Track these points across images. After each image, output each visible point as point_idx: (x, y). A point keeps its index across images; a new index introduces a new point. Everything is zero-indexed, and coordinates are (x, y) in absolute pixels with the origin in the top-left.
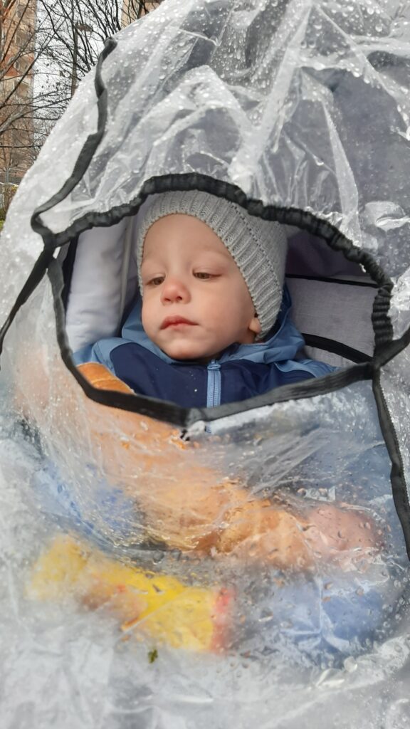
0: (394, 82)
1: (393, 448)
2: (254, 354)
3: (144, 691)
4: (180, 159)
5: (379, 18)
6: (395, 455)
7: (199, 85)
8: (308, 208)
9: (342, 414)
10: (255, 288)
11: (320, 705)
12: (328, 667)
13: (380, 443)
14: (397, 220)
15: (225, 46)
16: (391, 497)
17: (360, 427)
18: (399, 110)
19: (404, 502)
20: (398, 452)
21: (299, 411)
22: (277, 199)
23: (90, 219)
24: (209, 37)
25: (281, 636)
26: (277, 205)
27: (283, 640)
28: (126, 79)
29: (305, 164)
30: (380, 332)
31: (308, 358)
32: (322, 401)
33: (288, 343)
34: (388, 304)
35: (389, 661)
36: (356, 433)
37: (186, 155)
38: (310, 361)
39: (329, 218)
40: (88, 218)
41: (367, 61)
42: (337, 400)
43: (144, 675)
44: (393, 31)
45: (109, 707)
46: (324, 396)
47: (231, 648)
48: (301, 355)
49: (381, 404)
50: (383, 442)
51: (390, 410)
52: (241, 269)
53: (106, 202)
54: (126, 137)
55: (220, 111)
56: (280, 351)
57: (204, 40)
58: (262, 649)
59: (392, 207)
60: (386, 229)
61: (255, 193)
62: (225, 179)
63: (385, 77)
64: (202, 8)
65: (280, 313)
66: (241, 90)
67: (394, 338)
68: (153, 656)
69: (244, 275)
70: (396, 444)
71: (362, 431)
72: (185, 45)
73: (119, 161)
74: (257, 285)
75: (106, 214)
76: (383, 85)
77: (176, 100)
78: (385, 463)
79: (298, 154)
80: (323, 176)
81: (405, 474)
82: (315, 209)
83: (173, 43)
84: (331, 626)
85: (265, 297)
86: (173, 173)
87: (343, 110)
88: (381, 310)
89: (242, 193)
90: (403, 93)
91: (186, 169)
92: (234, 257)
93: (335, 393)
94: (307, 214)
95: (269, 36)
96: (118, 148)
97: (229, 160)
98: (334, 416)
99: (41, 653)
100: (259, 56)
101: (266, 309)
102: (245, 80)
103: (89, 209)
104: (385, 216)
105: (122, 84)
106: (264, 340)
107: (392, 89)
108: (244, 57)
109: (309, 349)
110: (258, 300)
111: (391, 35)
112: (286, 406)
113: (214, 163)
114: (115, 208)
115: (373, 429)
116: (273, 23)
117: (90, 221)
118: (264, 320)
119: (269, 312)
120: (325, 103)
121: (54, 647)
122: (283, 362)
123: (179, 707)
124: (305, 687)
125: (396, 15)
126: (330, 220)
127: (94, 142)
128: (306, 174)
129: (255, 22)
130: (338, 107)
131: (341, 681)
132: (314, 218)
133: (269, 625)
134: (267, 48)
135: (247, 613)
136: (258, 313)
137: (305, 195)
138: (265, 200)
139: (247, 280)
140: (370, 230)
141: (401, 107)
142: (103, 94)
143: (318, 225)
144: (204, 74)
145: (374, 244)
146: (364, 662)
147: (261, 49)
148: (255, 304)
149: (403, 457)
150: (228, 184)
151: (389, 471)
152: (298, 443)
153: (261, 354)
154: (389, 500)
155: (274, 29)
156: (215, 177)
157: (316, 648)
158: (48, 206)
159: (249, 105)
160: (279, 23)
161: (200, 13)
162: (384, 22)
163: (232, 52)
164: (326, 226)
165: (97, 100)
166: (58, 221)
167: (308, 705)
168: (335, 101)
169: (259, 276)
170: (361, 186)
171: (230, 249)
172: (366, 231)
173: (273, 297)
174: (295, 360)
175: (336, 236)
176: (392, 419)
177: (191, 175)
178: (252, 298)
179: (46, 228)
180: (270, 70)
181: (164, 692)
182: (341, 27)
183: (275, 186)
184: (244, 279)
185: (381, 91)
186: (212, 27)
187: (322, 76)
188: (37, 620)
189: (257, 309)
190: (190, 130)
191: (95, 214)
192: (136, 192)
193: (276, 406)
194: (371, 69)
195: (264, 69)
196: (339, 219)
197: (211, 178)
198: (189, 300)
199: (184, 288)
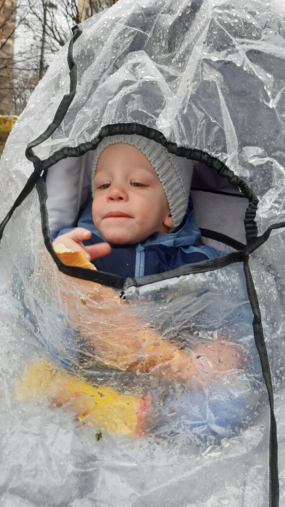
0: (263, 70)
1: (255, 305)
2: (167, 241)
3: (93, 458)
4: (125, 114)
5: (255, 27)
6: (256, 310)
7: (138, 64)
8: (205, 150)
9: (223, 283)
10: (171, 196)
11: (206, 468)
12: (211, 444)
13: (247, 302)
14: (262, 159)
15: (155, 37)
16: (253, 337)
17: (234, 292)
18: (265, 88)
19: (261, 340)
20: (258, 308)
21: (196, 281)
22: (186, 143)
23: (66, 152)
24: (144, 32)
25: (182, 424)
26: (186, 147)
27: (183, 427)
28: (89, 56)
29: (204, 121)
30: (249, 231)
31: (203, 244)
32: (211, 275)
33: (191, 234)
34: (255, 213)
35: (250, 441)
36: (231, 296)
37: (129, 111)
38: (204, 246)
39: (219, 157)
40: (64, 151)
41: (245, 56)
42: (220, 274)
43: (93, 449)
44: (263, 37)
45: (71, 468)
46: (212, 272)
47: (150, 432)
48: (198, 243)
49: (249, 278)
50: (249, 302)
51: (254, 281)
52: (163, 183)
53: (76, 140)
54: (89, 97)
55: (153, 84)
56: (184, 239)
57: (141, 33)
58: (169, 433)
59: (260, 151)
60: (255, 164)
61: (172, 138)
62: (154, 127)
63: (257, 67)
64: (140, 12)
65: (186, 215)
66: (165, 68)
67: (258, 236)
68: (99, 436)
69: (164, 188)
70: (257, 303)
71: (236, 295)
72: (129, 36)
73: (84, 113)
74: (172, 195)
75: (76, 148)
76: (255, 72)
77: (123, 74)
78: (249, 314)
79: (200, 115)
80: (216, 129)
81: (262, 322)
82: (210, 151)
83: (120, 34)
84: (214, 418)
85: (177, 204)
86: (121, 123)
87: (229, 87)
88: (250, 217)
89: (164, 138)
90: (268, 78)
91: (129, 120)
92: (158, 175)
93: (219, 270)
94: (205, 153)
95: (184, 33)
96: (84, 105)
97: (157, 115)
98: (218, 284)
99: (26, 433)
100: (177, 45)
101: (177, 212)
102: (167, 62)
103: (65, 145)
104: (255, 156)
105: (85, 60)
106: (174, 232)
107: (261, 75)
108: (167, 45)
109: (204, 239)
110: (172, 205)
111: (262, 39)
112: (188, 277)
113: (147, 117)
114: (82, 144)
115: (243, 293)
116: (186, 25)
117: (64, 153)
118: (176, 220)
119: (179, 214)
120: (217, 83)
121: (35, 429)
122: (186, 247)
123: (114, 469)
124: (196, 457)
125: (265, 26)
126: (220, 158)
127: (67, 100)
128: (204, 127)
129: (175, 23)
130: (226, 85)
131: (219, 453)
132: (209, 156)
133: (174, 418)
134: (182, 40)
135: (160, 411)
136: (172, 214)
137: (204, 141)
138: (179, 144)
139: (166, 191)
140: (245, 165)
141: (266, 87)
142: (74, 67)
143: (212, 161)
144: (140, 57)
145: (247, 174)
146: (234, 442)
147: (178, 41)
148: (170, 208)
149: (261, 311)
150: (156, 131)
151: (252, 320)
152: (195, 302)
153: (171, 241)
154: (252, 339)
155: (187, 29)
156: (148, 126)
157: (203, 432)
158: (37, 142)
159: (170, 79)
160: (191, 24)
161: (139, 15)
162: (258, 30)
163: (159, 41)
164: (217, 162)
165: (69, 71)
166: (43, 152)
167: (198, 468)
168: (224, 81)
169: (174, 189)
170: (240, 137)
171: (156, 169)
172: (242, 166)
173: (182, 204)
174: (195, 245)
175: (223, 168)
176: (255, 287)
177: (133, 124)
178: (168, 203)
179: (36, 157)
180: (184, 56)
181: (107, 459)
182: (229, 33)
183: (185, 135)
184: (165, 190)
185: (253, 76)
186: (146, 25)
187: (216, 65)
188: (23, 412)
189: (171, 211)
190: (132, 95)
191: (69, 149)
192: (96, 134)
193: (181, 277)
194: (248, 61)
195: (180, 55)
196: (225, 158)
197: (145, 127)
198: (127, 200)
199: (124, 191)
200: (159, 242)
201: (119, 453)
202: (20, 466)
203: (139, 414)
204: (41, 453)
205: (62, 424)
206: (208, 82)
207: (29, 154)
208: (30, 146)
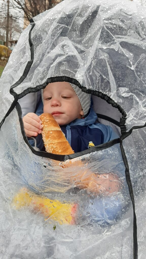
0: (128, 51)
1: (126, 163)
2: (81, 123)
3: (53, 239)
4: (59, 71)
5: (124, 29)
6: (127, 165)
7: (65, 45)
8: (101, 91)
9: (111, 154)
10: (82, 101)
11: (104, 240)
12: (107, 229)
13: (122, 162)
14: (128, 94)
15: (73, 29)
16: (125, 177)
17: (116, 158)
18: (129, 61)
19: (129, 179)
20: (127, 164)
21: (98, 155)
22: (91, 87)
23: (30, 90)
24: (67, 26)
25: (93, 220)
26: (91, 89)
27: (93, 221)
28: (39, 39)
29: (100, 78)
30: (123, 129)
31: (99, 123)
32: (105, 151)
33: (92, 118)
34: (125, 121)
35: (124, 226)
36: (115, 160)
37: (61, 70)
38: (100, 124)
39: (107, 94)
40: (29, 89)
41: (120, 45)
42: (110, 150)
43: (53, 234)
44: (128, 34)
45: (43, 244)
47: (78, 224)
48: (97, 122)
49: (122, 150)
50: (123, 161)
51: (125, 152)
52: (78, 95)
53: (35, 84)
54: (40, 62)
55: (73, 56)
56: (90, 121)
58: (87, 224)
59: (127, 89)
60: (125, 96)
61: (84, 85)
62: (74, 78)
63: (125, 50)
64: (65, 16)
65: (90, 108)
66: (79, 46)
67: (127, 131)
68: (55, 228)
69: (78, 97)
70: (127, 162)
71: (117, 159)
72: (59, 29)
73: (38, 70)
74: (83, 100)
75: (35, 88)
76: (125, 53)
77: (57, 50)
78: (123, 167)
79: (98, 75)
80: (106, 81)
81: (129, 171)
82: (103, 91)
83: (55, 28)
84: (107, 217)
85: (85, 104)
86: (57, 76)
87: (112, 60)
88: (123, 123)
89: (79, 84)
90: (131, 55)
91: (62, 75)
92: (75, 91)
93: (109, 148)
94: (100, 93)
95: (88, 29)
96: (38, 65)
97: (76, 72)
98: (108, 155)
99: (21, 229)
100: (85, 35)
101: (85, 108)
102: (80, 42)
103: (30, 86)
104: (124, 92)
105: (38, 40)
106: (84, 118)
107: (127, 54)
108: (79, 34)
109: (99, 119)
110: (83, 105)
111: (128, 35)
112: (94, 153)
113: (70, 73)
114: (38, 86)
115: (120, 158)
116: (89, 24)
117: (29, 91)
118: (85, 111)
119: (86, 109)
120: (106, 59)
121: (25, 227)
122: (91, 125)
123: (63, 243)
124: (100, 235)
125: (129, 28)
126: (108, 95)
127: (30, 64)
128: (100, 80)
129: (83, 23)
130: (110, 59)
131: (110, 233)
132: (103, 94)
133: (89, 217)
134: (87, 32)
135: (82, 213)
136: (83, 109)
137: (100, 87)
138: (87, 88)
139: (79, 99)
140: (120, 97)
141: (130, 60)
142: (32, 46)
143: (104, 96)
144: (66, 41)
145: (121, 101)
146: (117, 227)
147: (85, 32)
148: (82, 106)
149: (129, 166)
150: (75, 80)
151: (125, 170)
152: (98, 164)
153: (84, 123)
154: (124, 178)
155: (90, 27)
156: (71, 77)
157: (103, 223)
158: (15, 86)
159: (81, 52)
160: (91, 24)
161: (64, 18)
162: (125, 30)
163: (75, 31)
164: (106, 97)
165: (30, 47)
166: (18, 90)
167: (101, 240)
168: (109, 58)
169: (84, 97)
170: (117, 83)
171: (74, 88)
172: (118, 97)
173: (87, 103)
174: (95, 124)
175: (109, 99)
176: (126, 154)
177: (63, 77)
178: (81, 104)
179: (15, 93)
180: (88, 41)
181: (59, 239)
182: (111, 33)
183: (90, 84)
184: (79, 98)
185: (124, 55)
186: (68, 22)
187: (105, 50)
188: (19, 219)
189: (83, 108)
190: (63, 62)
191: (31, 88)
192: (45, 81)
193: (91, 153)
194: (121, 47)
195: (86, 40)
196: (110, 94)
197: (69, 77)
198: (61, 106)
199: (59, 102)
200: (78, 123)
201: (64, 235)
202: (19, 244)
203: (72, 215)
204: (29, 238)
205: (37, 223)
206: (102, 59)
207: (12, 92)
208: (12, 88)
